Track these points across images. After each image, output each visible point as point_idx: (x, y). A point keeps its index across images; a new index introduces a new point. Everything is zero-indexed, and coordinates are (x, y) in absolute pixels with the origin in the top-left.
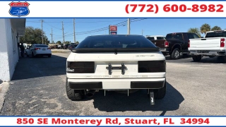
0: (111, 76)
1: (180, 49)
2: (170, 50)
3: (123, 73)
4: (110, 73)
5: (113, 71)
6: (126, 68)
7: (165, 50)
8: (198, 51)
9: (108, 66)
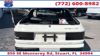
0: (46, 43)
1: (81, 12)
2: (77, 12)
3: (55, 40)
4: (45, 40)
5: (47, 39)
6: (57, 37)
7: (74, 12)
8: (91, 14)
9: (44, 35)
